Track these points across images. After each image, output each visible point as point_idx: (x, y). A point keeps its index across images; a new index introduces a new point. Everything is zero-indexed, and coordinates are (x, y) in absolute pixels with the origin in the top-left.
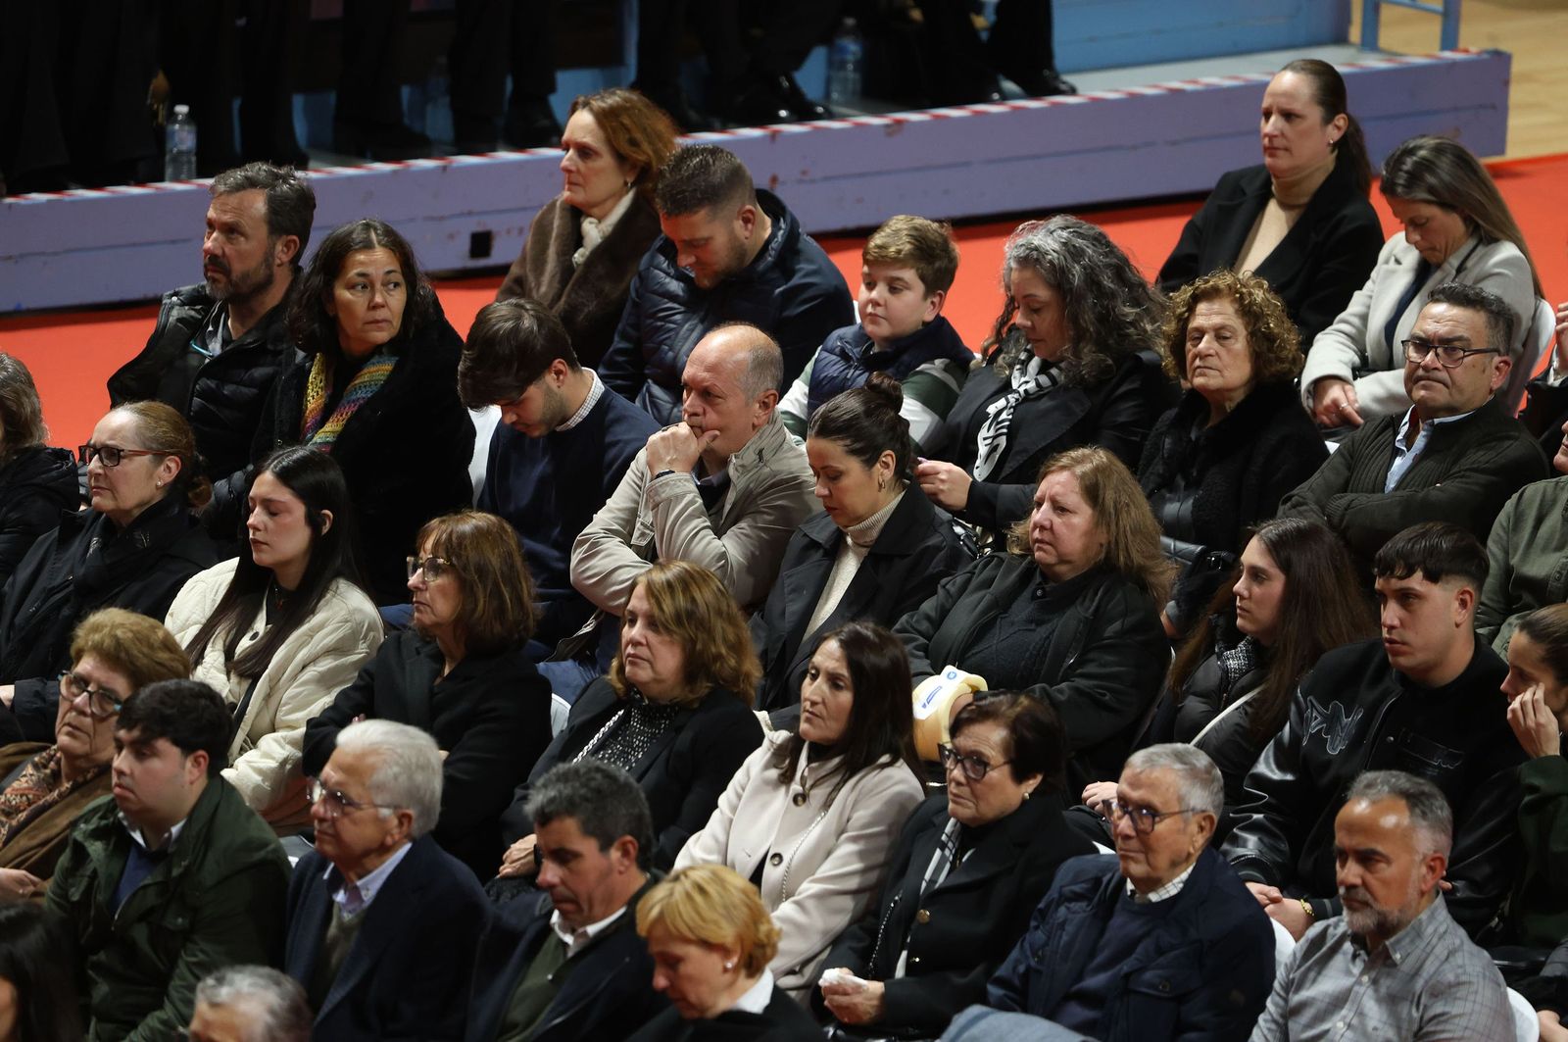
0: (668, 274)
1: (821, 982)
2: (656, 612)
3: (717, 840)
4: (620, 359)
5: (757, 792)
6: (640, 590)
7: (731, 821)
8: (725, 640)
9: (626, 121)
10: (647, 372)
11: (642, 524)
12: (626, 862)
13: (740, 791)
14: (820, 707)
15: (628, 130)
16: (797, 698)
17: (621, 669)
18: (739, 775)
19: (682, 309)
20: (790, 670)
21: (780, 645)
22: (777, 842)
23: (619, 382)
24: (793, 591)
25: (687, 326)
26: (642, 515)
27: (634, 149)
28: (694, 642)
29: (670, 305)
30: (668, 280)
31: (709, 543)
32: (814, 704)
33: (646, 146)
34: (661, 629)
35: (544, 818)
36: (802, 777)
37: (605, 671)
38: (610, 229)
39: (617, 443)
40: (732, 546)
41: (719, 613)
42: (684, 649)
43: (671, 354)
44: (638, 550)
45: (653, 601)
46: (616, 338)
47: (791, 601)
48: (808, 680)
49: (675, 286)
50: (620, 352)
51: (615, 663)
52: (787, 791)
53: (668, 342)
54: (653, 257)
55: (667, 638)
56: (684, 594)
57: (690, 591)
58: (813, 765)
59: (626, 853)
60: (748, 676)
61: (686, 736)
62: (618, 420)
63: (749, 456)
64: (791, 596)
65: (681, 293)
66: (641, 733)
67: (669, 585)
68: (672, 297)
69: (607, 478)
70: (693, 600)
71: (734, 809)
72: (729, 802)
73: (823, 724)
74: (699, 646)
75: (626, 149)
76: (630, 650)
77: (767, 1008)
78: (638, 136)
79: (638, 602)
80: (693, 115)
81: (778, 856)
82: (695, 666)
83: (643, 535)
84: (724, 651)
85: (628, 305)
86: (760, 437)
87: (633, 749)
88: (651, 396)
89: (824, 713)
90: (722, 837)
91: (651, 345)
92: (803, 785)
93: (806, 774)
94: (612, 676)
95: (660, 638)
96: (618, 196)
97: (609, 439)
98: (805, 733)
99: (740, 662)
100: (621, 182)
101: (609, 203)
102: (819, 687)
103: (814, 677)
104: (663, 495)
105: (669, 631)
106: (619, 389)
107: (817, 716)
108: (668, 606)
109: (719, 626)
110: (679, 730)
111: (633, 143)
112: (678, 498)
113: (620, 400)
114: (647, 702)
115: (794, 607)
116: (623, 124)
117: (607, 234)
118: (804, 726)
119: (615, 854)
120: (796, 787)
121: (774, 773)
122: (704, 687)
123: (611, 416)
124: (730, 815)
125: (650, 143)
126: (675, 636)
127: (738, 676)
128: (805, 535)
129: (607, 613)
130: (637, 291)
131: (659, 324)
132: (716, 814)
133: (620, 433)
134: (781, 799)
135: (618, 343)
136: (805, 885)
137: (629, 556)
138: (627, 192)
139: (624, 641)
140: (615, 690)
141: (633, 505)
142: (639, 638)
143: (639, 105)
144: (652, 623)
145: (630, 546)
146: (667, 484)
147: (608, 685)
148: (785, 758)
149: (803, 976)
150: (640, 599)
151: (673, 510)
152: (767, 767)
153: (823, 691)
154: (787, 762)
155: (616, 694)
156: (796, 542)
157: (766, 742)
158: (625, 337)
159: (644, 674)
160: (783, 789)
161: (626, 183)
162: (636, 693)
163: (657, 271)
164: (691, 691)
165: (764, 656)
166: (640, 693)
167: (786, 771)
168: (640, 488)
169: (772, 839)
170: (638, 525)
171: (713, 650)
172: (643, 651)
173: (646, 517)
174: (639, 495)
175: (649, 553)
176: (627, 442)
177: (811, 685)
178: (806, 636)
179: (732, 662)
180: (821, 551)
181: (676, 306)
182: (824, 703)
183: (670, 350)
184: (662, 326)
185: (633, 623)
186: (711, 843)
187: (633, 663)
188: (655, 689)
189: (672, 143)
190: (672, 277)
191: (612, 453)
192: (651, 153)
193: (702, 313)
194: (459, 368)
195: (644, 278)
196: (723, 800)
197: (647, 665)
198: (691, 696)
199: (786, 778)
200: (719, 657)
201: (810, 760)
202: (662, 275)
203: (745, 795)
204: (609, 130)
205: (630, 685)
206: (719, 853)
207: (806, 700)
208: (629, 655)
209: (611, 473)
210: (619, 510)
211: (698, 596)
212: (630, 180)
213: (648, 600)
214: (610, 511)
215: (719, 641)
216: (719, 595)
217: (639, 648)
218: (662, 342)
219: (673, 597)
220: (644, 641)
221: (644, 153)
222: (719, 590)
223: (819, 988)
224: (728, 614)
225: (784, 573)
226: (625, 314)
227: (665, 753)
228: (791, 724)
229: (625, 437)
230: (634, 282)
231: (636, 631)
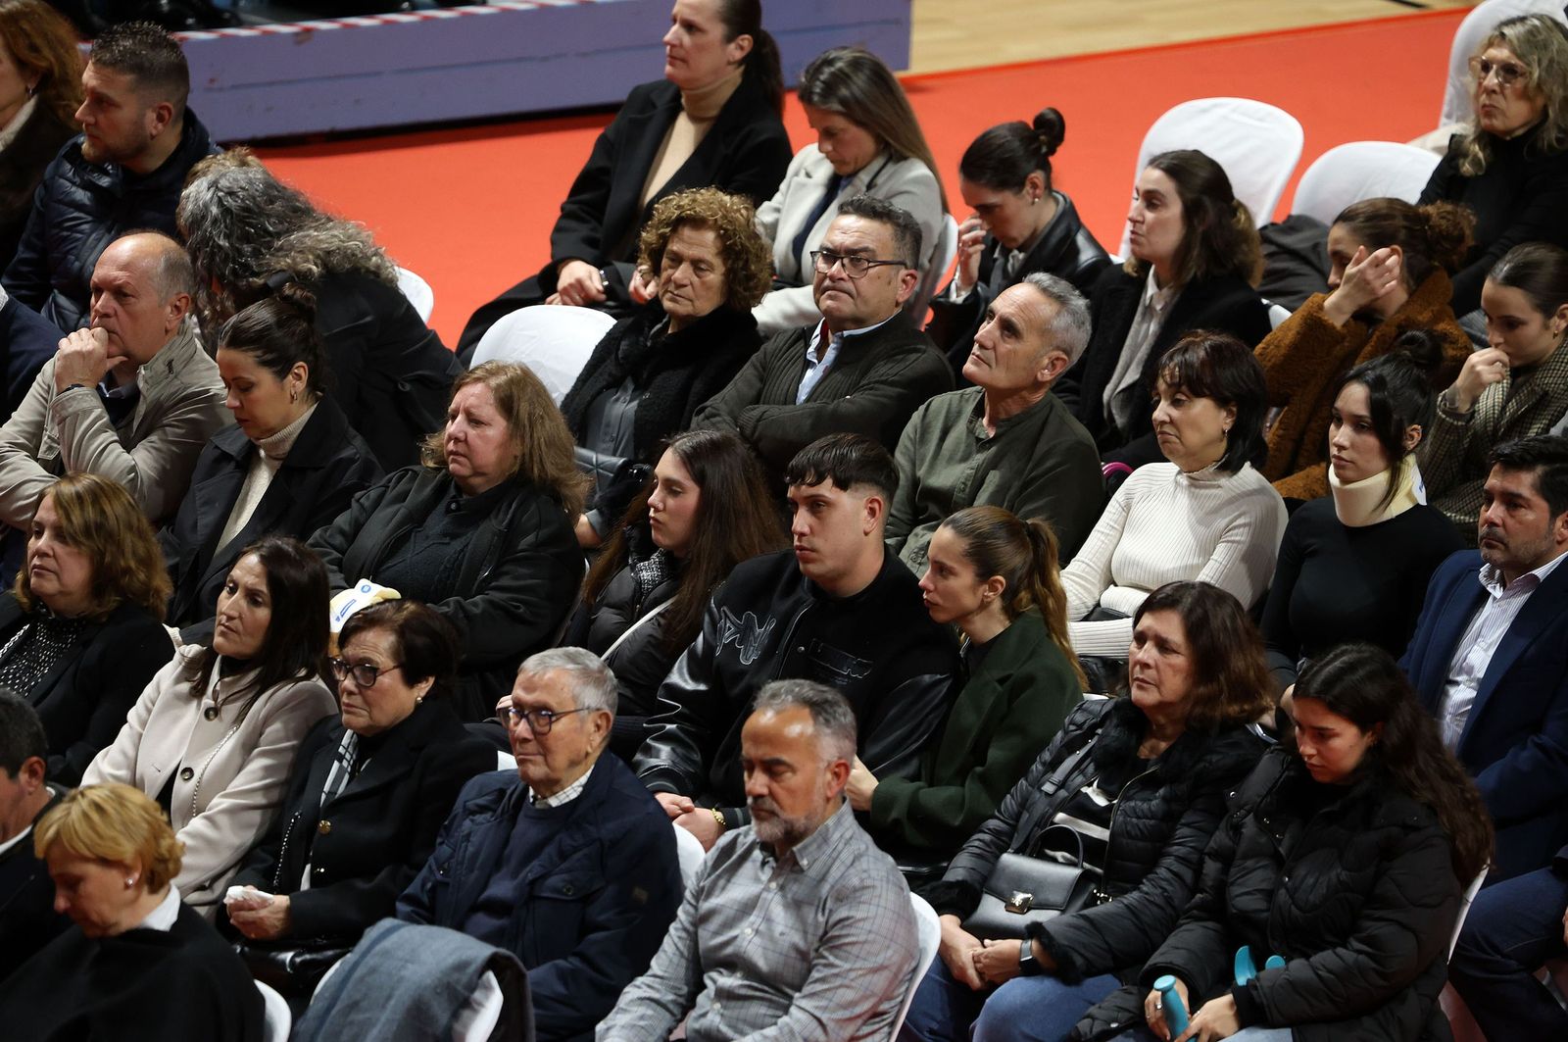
0: (74, 184)
1: (226, 901)
2: (64, 523)
3: (125, 754)
4: (25, 269)
5: (167, 707)
6: (48, 501)
7: (141, 735)
8: (134, 553)
9: (26, 26)
10: (53, 282)
11: (49, 437)
12: (34, 782)
13: (150, 705)
14: (237, 621)
15: (28, 36)
16: (212, 612)
17: (26, 582)
18: (149, 690)
19: (90, 218)
20: (200, 584)
21: (193, 557)
22: (188, 756)
23: (23, 292)
24: (205, 504)
25: (94, 235)
26: (49, 428)
27: (34, 55)
28: (102, 555)
29: (76, 214)
30: (74, 189)
31: (118, 456)
32: (230, 618)
33: (47, 52)
34: (68, 539)
36: (214, 691)
37: (10, 585)
38: (12, 137)
39: (21, 353)
40: (143, 459)
41: (130, 527)
42: (91, 559)
43: (77, 264)
44: (45, 464)
45: (61, 512)
46: (21, 248)
47: (203, 513)
48: (224, 594)
49: (81, 196)
50: (23, 261)
51: (20, 576)
52: (199, 704)
53: (75, 252)
54: (58, 166)
55: (76, 550)
56: (93, 506)
57: (100, 504)
58: (226, 679)
59: (33, 773)
60: (158, 592)
61: (95, 649)
62: (23, 330)
63: (159, 365)
64: (203, 510)
65: (87, 202)
66: (48, 648)
67: (79, 496)
68: (79, 206)
70: (103, 512)
71: (143, 724)
72: (139, 716)
73: (238, 639)
74: (108, 559)
75: (30, 57)
76: (36, 561)
77: (175, 926)
78: (39, 41)
79: (46, 513)
80: (96, 20)
81: (189, 771)
82: (103, 579)
83: (50, 449)
84: (133, 564)
85: (33, 215)
86: (170, 349)
87: (39, 664)
88: (57, 306)
89: (241, 628)
90: (131, 753)
91: (55, 255)
92: (215, 699)
93: (218, 688)
94: (17, 590)
95: (68, 549)
96: (19, 103)
97: (14, 349)
98: (219, 646)
99: (149, 577)
100: (22, 87)
101: (9, 111)
102: (236, 602)
103: (232, 591)
104: (70, 410)
105: (77, 543)
106: (24, 299)
107: (232, 630)
108: (77, 518)
109: (128, 539)
110: (86, 644)
111: (34, 48)
112: (87, 413)
113: (25, 310)
114: (53, 616)
115: (206, 520)
116: (22, 29)
117: (9, 142)
118: (218, 640)
119: (23, 775)
120: (207, 701)
121: (185, 687)
122: (113, 601)
123: (15, 326)
124: (140, 730)
125: (52, 49)
126: (83, 548)
127: (148, 590)
128: (217, 447)
130: (41, 201)
131: (65, 233)
132: (125, 729)
133: (25, 342)
134: (192, 713)
135: (22, 253)
136: (215, 800)
137: (36, 470)
138: (29, 99)
139: (30, 553)
140: (20, 604)
141: (37, 418)
142: (45, 549)
143: (40, 10)
144: (59, 534)
145: (37, 460)
146: (74, 398)
147: (13, 599)
148: (197, 672)
149: (213, 892)
150: (48, 510)
151: (81, 423)
152: (178, 681)
153: (240, 606)
154: (199, 674)
155: (22, 608)
156: (207, 454)
157: (177, 657)
158: (29, 246)
159: (50, 586)
160: (194, 704)
161: (27, 90)
162: (42, 607)
163: (62, 181)
164: (99, 606)
165: (173, 571)
166: (45, 606)
167: (198, 684)
168: (46, 401)
169: (183, 753)
170: (45, 438)
171: (122, 563)
172: (50, 563)
173: (51, 431)
174: (45, 408)
175: (56, 468)
176: (32, 353)
178: (218, 550)
179: (142, 576)
180: (232, 465)
181: (82, 215)
182: (240, 618)
183: (77, 259)
185: (39, 535)
186: (120, 758)
187: (38, 575)
188: (62, 603)
189: (74, 48)
190: (78, 186)
191: (17, 363)
192: (53, 60)
193: (109, 223)
195: (49, 187)
196: (132, 715)
197: (53, 576)
198: (99, 610)
199: (198, 692)
200: (128, 571)
201: (222, 674)
202: (68, 184)
203: (155, 710)
204: (8, 35)
205: (36, 597)
206: (128, 768)
207: (222, 613)
208: (35, 567)
209: (15, 384)
210: (24, 423)
211: (108, 509)
212: (31, 86)
213: (56, 511)
214: (15, 424)
215: (129, 555)
216: (130, 508)
217: (46, 559)
218: (68, 252)
219: (82, 509)
220: (51, 553)
221: (48, 59)
222: (130, 503)
223: (225, 905)
224: (138, 527)
225: (194, 486)
226: (29, 224)
227: (71, 670)
228: (205, 639)
229: (31, 348)
230: (39, 191)
231: (42, 543)
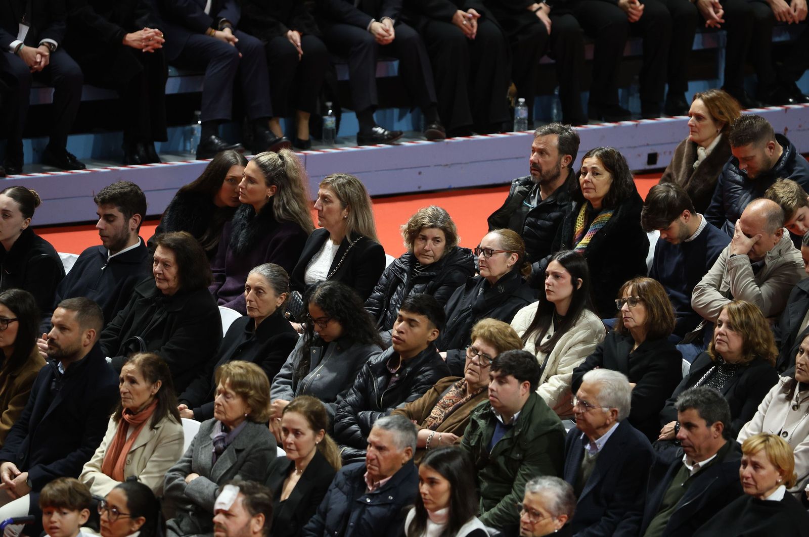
0: (735, 172)
1: (806, 489)
2: (732, 321)
3: (757, 425)
4: (714, 210)
5: (775, 404)
6: (725, 311)
7: (764, 417)
8: (762, 336)
9: (718, 103)
10: (726, 216)
11: (725, 282)
12: (718, 433)
13: (768, 403)
14: (805, 366)
15: (719, 108)
17: (714, 346)
18: (768, 396)
19: (742, 188)
20: (791, 349)
21: (787, 337)
22: (786, 425)
23: (714, 220)
24: (793, 313)
25: (744, 195)
26: (725, 278)
27: (722, 116)
28: (748, 336)
29: (736, 186)
30: (735, 175)
31: (754, 288)
32: (801, 365)
33: (726, 114)
34: (733, 329)
35: (683, 408)
36: (797, 397)
37: (707, 349)
38: (710, 152)
39: (712, 247)
40: (765, 290)
41: (760, 325)
42: (743, 338)
43: (737, 208)
44: (722, 293)
45: (730, 316)
46: (712, 201)
47: (792, 317)
48: (799, 354)
49: (739, 178)
50: (714, 207)
51: (710, 344)
52: (790, 404)
53: (736, 203)
54: (729, 165)
55: (736, 333)
56: (745, 314)
57: (748, 313)
58: (801, 392)
59: (718, 429)
60: (772, 354)
61: (745, 377)
62: (713, 237)
63: (775, 253)
64: (792, 315)
65: (741, 181)
66: (723, 377)
67: (738, 309)
68: (737, 183)
69: (708, 263)
70: (749, 317)
71: (765, 412)
72: (763, 408)
73: (806, 374)
74: (750, 338)
75: (717, 116)
76: (718, 337)
77: (782, 500)
78: (723, 110)
79: (724, 316)
80: (748, 100)
81: (786, 433)
82: (748, 346)
83: (725, 287)
84: (761, 341)
85: (718, 187)
86: (780, 245)
87: (719, 384)
88: (728, 226)
89: (806, 368)
90: (760, 424)
91: (727, 204)
92: (797, 401)
93: (798, 396)
94: (709, 351)
95: (733, 332)
96: (714, 137)
97: (709, 245)
98: (798, 378)
99: (769, 347)
100: (715, 130)
101: (709, 141)
102: (804, 357)
103: (802, 353)
104: (734, 265)
105: (737, 330)
106: (714, 223)
107: (803, 370)
108: (737, 319)
109: (759, 330)
110: (740, 375)
111: (721, 113)
112: (741, 266)
113: (715, 228)
114: (725, 362)
115: (794, 320)
116: (716, 105)
117: (709, 154)
118: (797, 375)
119: (713, 429)
120: (794, 402)
121: (783, 396)
122: (752, 356)
123: (710, 235)
124: (764, 414)
125: (729, 113)
126: (740, 332)
127: (768, 353)
128: (799, 288)
129: (708, 321)
130: (721, 180)
131: (731, 194)
132: (757, 414)
133: (714, 242)
134: (787, 408)
135: (713, 203)
136: (798, 446)
137: (719, 295)
138: (718, 135)
139: (715, 334)
140: (711, 358)
141: (721, 273)
142: (722, 332)
143: (724, 96)
144: (729, 326)
145: (719, 291)
146: (736, 260)
147: (707, 355)
148: (789, 389)
149: (798, 487)
150: (724, 315)
151: (739, 271)
152: (780, 392)
153: (806, 359)
154: (790, 390)
155: (712, 359)
156: (795, 291)
157: (780, 382)
158: (716, 201)
159: (724, 348)
160: (788, 403)
161: (717, 131)
162: (720, 359)
163: (730, 171)
164: (746, 358)
165: (778, 344)
166: (722, 358)
167: (789, 395)
168: (724, 266)
169: (783, 424)
170: (723, 282)
171: (756, 340)
172: (725, 338)
173: (728, 278)
174: (724, 269)
175: (728, 295)
176: (717, 247)
177: (800, 356)
178: (799, 334)
179: (765, 346)
180: (806, 295)
181: (739, 186)
182: (806, 364)
183: (737, 206)
184: (733, 195)
185: (720, 326)
186: (755, 426)
187: (719, 343)
188: (729, 356)
189: (739, 113)
190: (737, 174)
191: (710, 252)
192: (729, 117)
193: (751, 190)
194: (641, 214)
195: (725, 174)
196: (760, 407)
197: (726, 344)
198: (746, 361)
199: (789, 398)
200: (759, 344)
201: (800, 390)
202: (733, 173)
203: (770, 405)
204: (710, 108)
205: (718, 354)
206: (759, 431)
207: (798, 363)
208: (718, 340)
209: (709, 261)
210: (715, 275)
211: (751, 316)
212: (719, 130)
213: (729, 316)
214: (710, 275)
215: (760, 337)
216: (760, 316)
217: (723, 336)
218: (733, 203)
219: (740, 315)
220: (725, 334)
221: (727, 118)
222: (761, 314)
223: (805, 492)
224: (764, 325)
225: (789, 305)
226: (716, 191)
227: (733, 387)
228: (792, 375)
229: (716, 244)
230: (720, 177)
231: (722, 329)
